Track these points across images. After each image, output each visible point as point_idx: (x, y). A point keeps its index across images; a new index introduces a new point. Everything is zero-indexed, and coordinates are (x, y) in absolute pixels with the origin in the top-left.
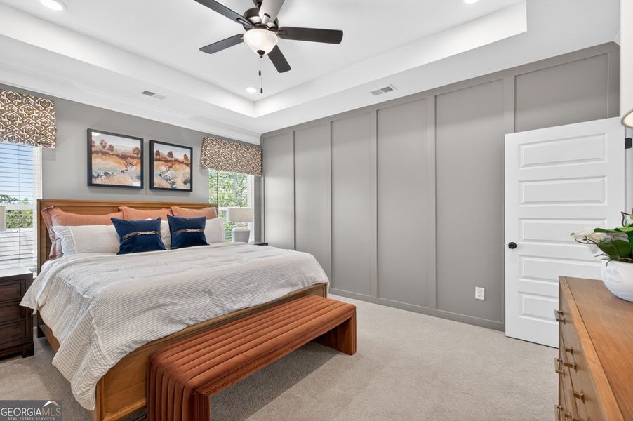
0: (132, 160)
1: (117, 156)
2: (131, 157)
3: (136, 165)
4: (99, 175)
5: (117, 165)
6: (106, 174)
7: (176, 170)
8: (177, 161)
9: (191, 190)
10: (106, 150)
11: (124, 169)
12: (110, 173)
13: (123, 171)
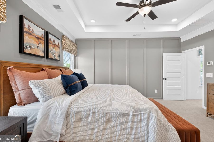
0: (41, 41)
1: (35, 37)
2: (41, 39)
3: (42, 44)
4: (27, 47)
5: (35, 42)
6: (30, 47)
7: (56, 49)
8: (56, 45)
9: (60, 60)
10: (30, 31)
11: (38, 45)
12: (32, 46)
13: (37, 46)
